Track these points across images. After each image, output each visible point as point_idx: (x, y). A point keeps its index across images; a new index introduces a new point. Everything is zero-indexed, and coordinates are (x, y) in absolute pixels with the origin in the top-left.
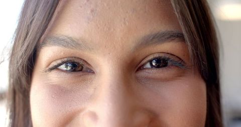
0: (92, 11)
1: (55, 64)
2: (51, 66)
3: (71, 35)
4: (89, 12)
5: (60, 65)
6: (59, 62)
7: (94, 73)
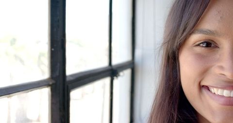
0: (221, 17)
1: (197, 43)
2: (196, 44)
3: (210, 29)
4: (219, 18)
5: (201, 44)
6: (200, 42)
7: (218, 47)
